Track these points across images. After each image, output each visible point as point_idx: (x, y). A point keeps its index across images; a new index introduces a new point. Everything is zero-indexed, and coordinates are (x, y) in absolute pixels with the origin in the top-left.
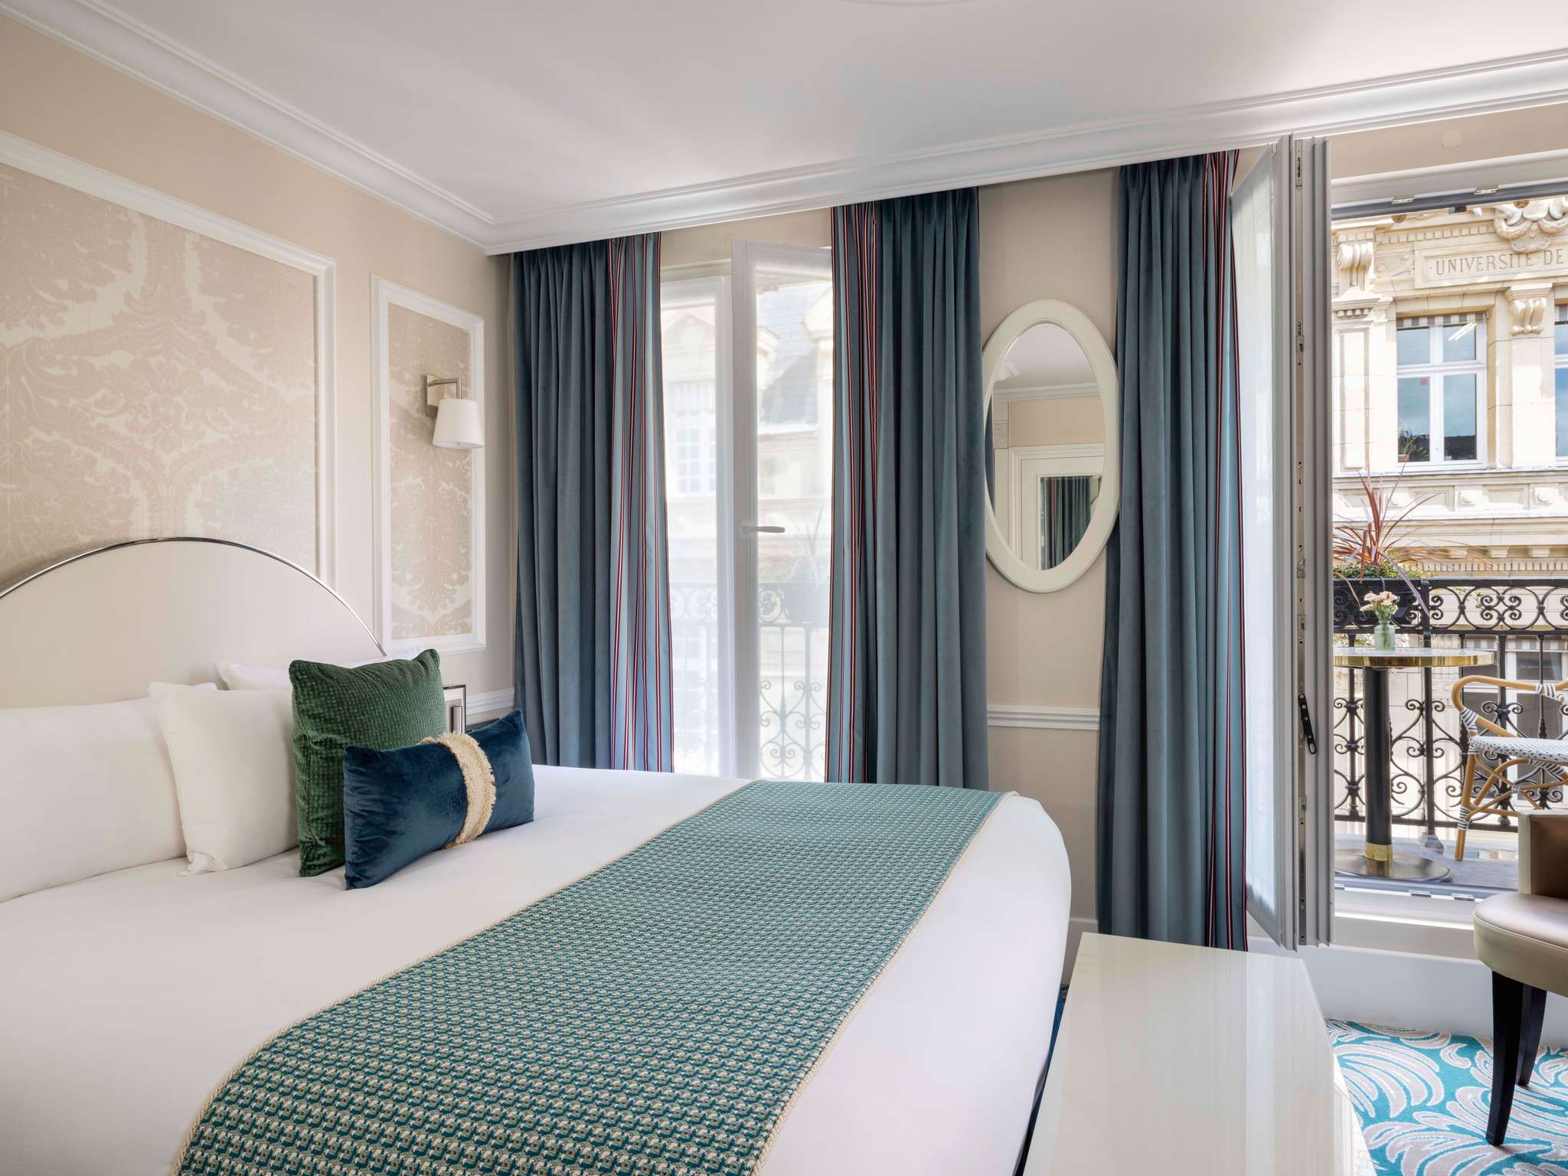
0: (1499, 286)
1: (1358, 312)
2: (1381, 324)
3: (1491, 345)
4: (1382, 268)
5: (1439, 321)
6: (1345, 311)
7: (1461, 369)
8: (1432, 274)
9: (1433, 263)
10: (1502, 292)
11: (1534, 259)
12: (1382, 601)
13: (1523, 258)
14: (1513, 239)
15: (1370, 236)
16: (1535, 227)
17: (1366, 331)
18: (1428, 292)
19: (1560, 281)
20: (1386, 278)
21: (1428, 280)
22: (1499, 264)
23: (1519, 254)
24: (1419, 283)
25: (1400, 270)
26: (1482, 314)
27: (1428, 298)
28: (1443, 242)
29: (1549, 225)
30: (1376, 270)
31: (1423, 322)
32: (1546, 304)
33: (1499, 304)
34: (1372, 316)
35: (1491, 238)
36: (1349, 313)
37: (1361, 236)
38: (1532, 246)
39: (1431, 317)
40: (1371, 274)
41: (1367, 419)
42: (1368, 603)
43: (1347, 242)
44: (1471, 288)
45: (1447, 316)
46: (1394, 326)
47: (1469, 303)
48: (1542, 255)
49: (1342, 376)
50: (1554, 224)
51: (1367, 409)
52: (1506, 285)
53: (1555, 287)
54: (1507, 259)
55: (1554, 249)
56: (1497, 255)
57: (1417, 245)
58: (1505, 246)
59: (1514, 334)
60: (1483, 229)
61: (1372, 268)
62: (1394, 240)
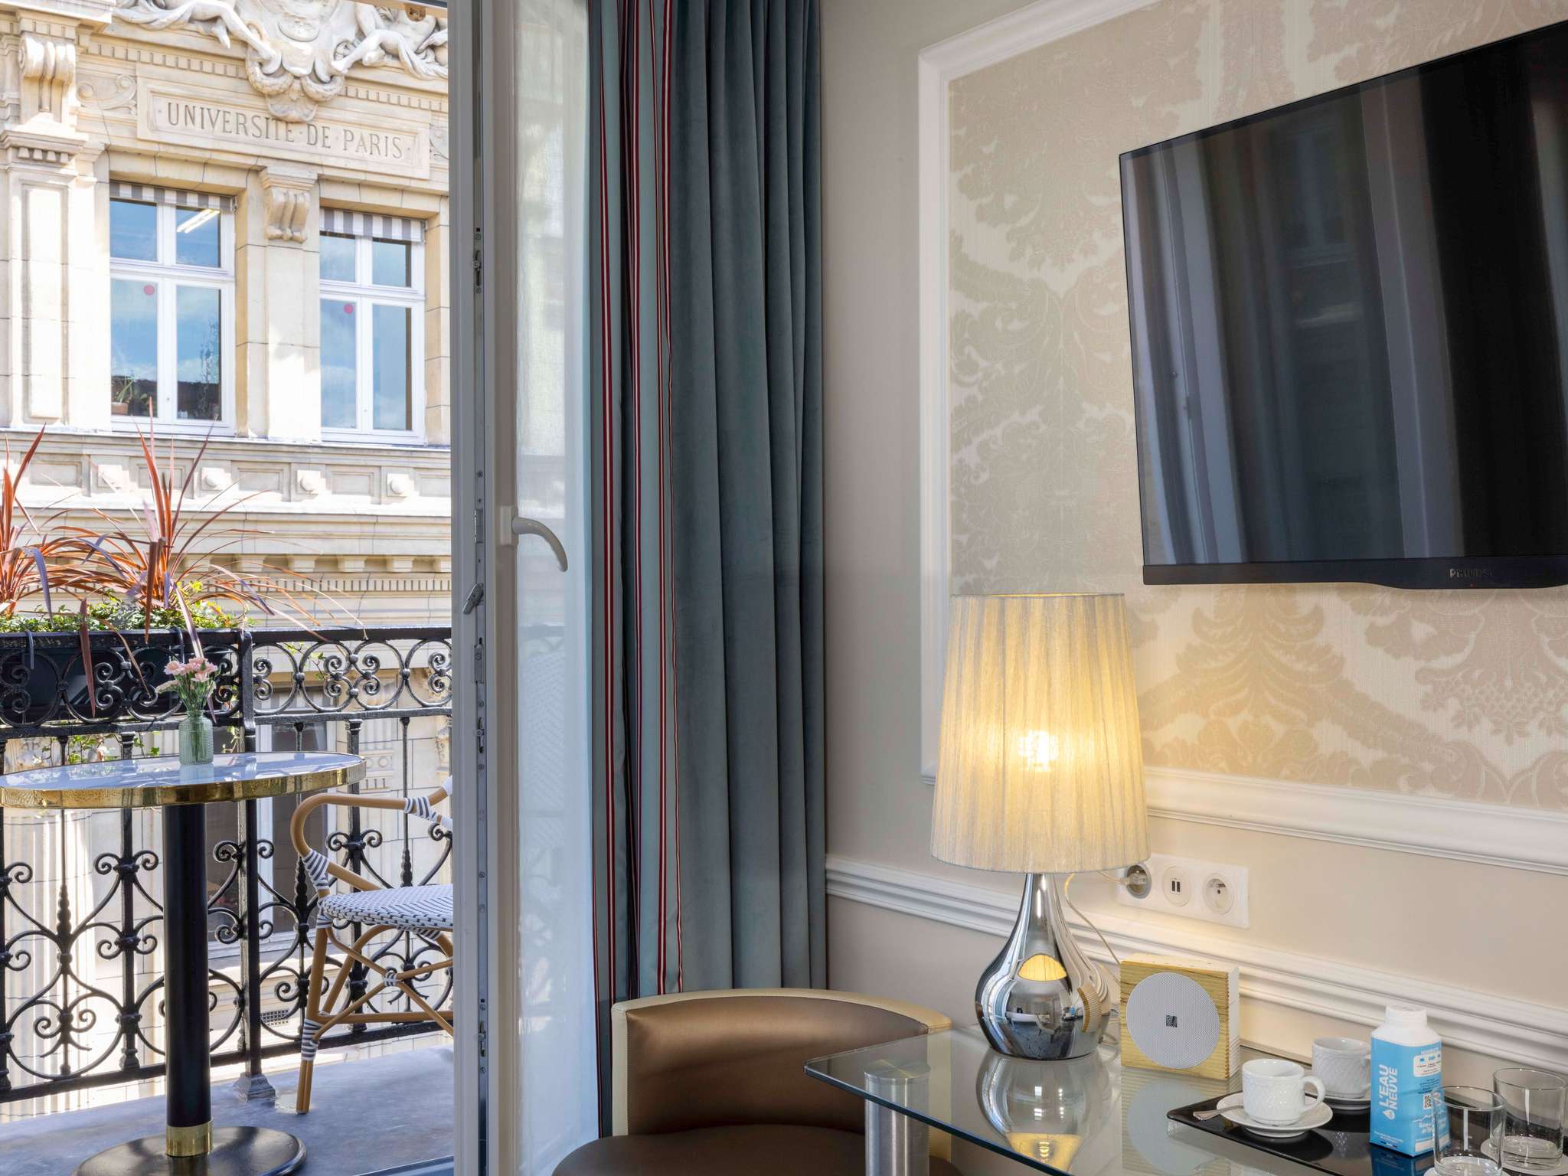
0: (251, 161)
1: (51, 157)
2: (87, 185)
3: (240, 248)
4: (89, 93)
5: (171, 197)
6: (31, 150)
7: (201, 279)
8: (162, 120)
9: (162, 104)
10: (256, 171)
11: (297, 131)
12: (193, 674)
13: (282, 126)
14: (270, 96)
15: (71, 33)
16: (297, 85)
17: (64, 190)
18: (155, 148)
19: (328, 172)
20: (94, 111)
21: (155, 129)
22: (252, 130)
23: (277, 119)
24: (144, 132)
25: (114, 103)
26: (229, 199)
27: (155, 157)
28: (176, 74)
29: (314, 88)
30: (80, 93)
31: (148, 195)
32: (309, 204)
33: (251, 187)
34: (72, 168)
35: (243, 86)
36: (38, 155)
37: (56, 30)
38: (294, 114)
39: (160, 189)
40: (71, 99)
41: (65, 337)
42: (172, 677)
43: (34, 33)
44: (216, 156)
45: (182, 192)
46: (105, 192)
47: (213, 179)
48: (304, 128)
49: (26, 261)
50: (320, 88)
51: (65, 321)
52: (261, 162)
53: (321, 180)
54: (261, 123)
55: (319, 125)
56: (250, 114)
57: (141, 70)
58: (259, 103)
59: (271, 239)
60: (231, 70)
61: (72, 92)
62: (106, 51)
